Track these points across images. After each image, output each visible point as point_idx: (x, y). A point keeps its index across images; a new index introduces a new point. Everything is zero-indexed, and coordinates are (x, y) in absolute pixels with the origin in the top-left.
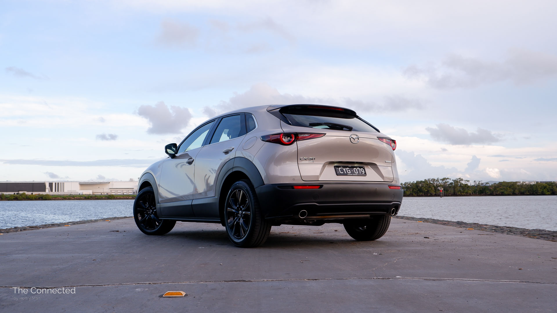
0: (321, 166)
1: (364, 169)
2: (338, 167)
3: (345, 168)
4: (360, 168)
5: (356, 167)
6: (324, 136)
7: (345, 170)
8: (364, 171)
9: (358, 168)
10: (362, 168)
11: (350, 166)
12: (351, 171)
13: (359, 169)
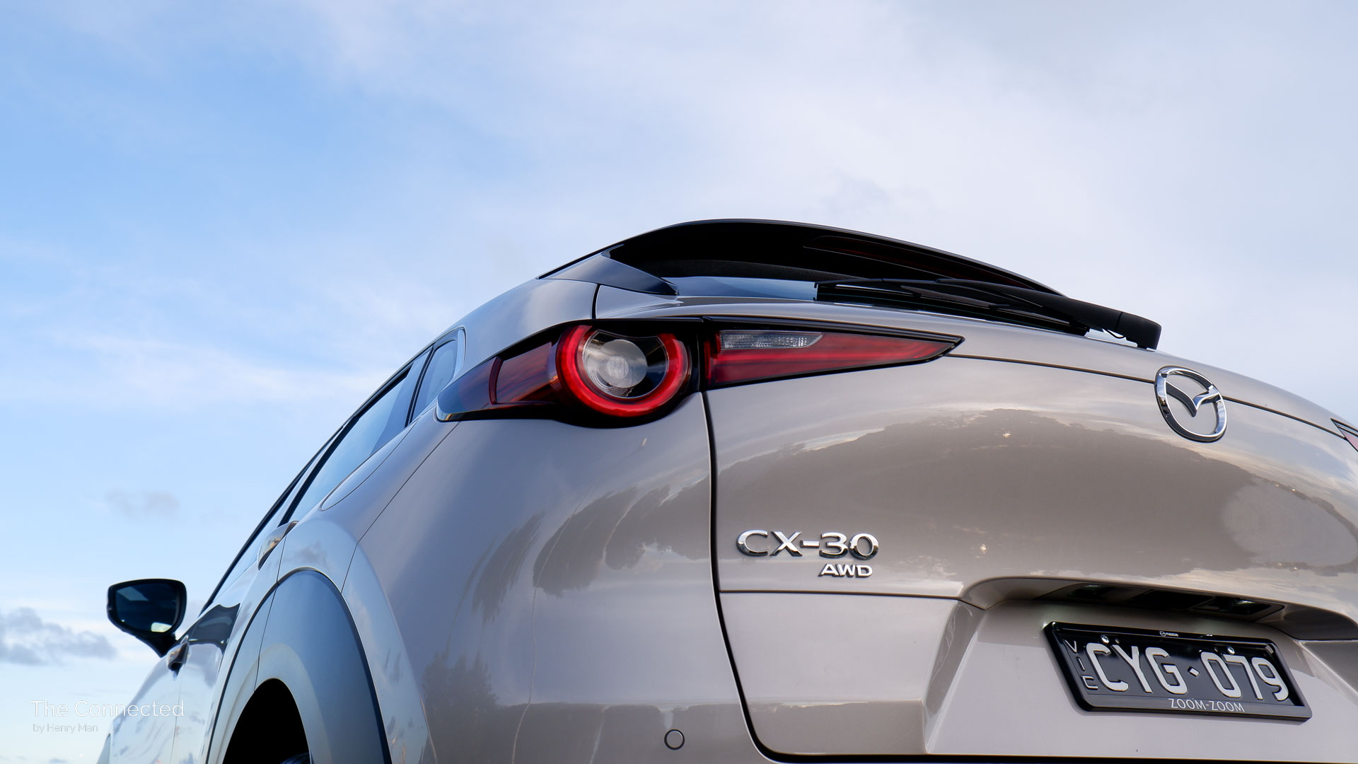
0: (938, 617)
1: (1275, 660)
2: (1084, 636)
3: (1135, 650)
4: (1249, 651)
5: (1219, 647)
6: (946, 353)
7: (1135, 662)
8: (1278, 681)
9: (1232, 657)
10: (1262, 654)
11: (1170, 630)
12: (1186, 673)
13: (1242, 660)
